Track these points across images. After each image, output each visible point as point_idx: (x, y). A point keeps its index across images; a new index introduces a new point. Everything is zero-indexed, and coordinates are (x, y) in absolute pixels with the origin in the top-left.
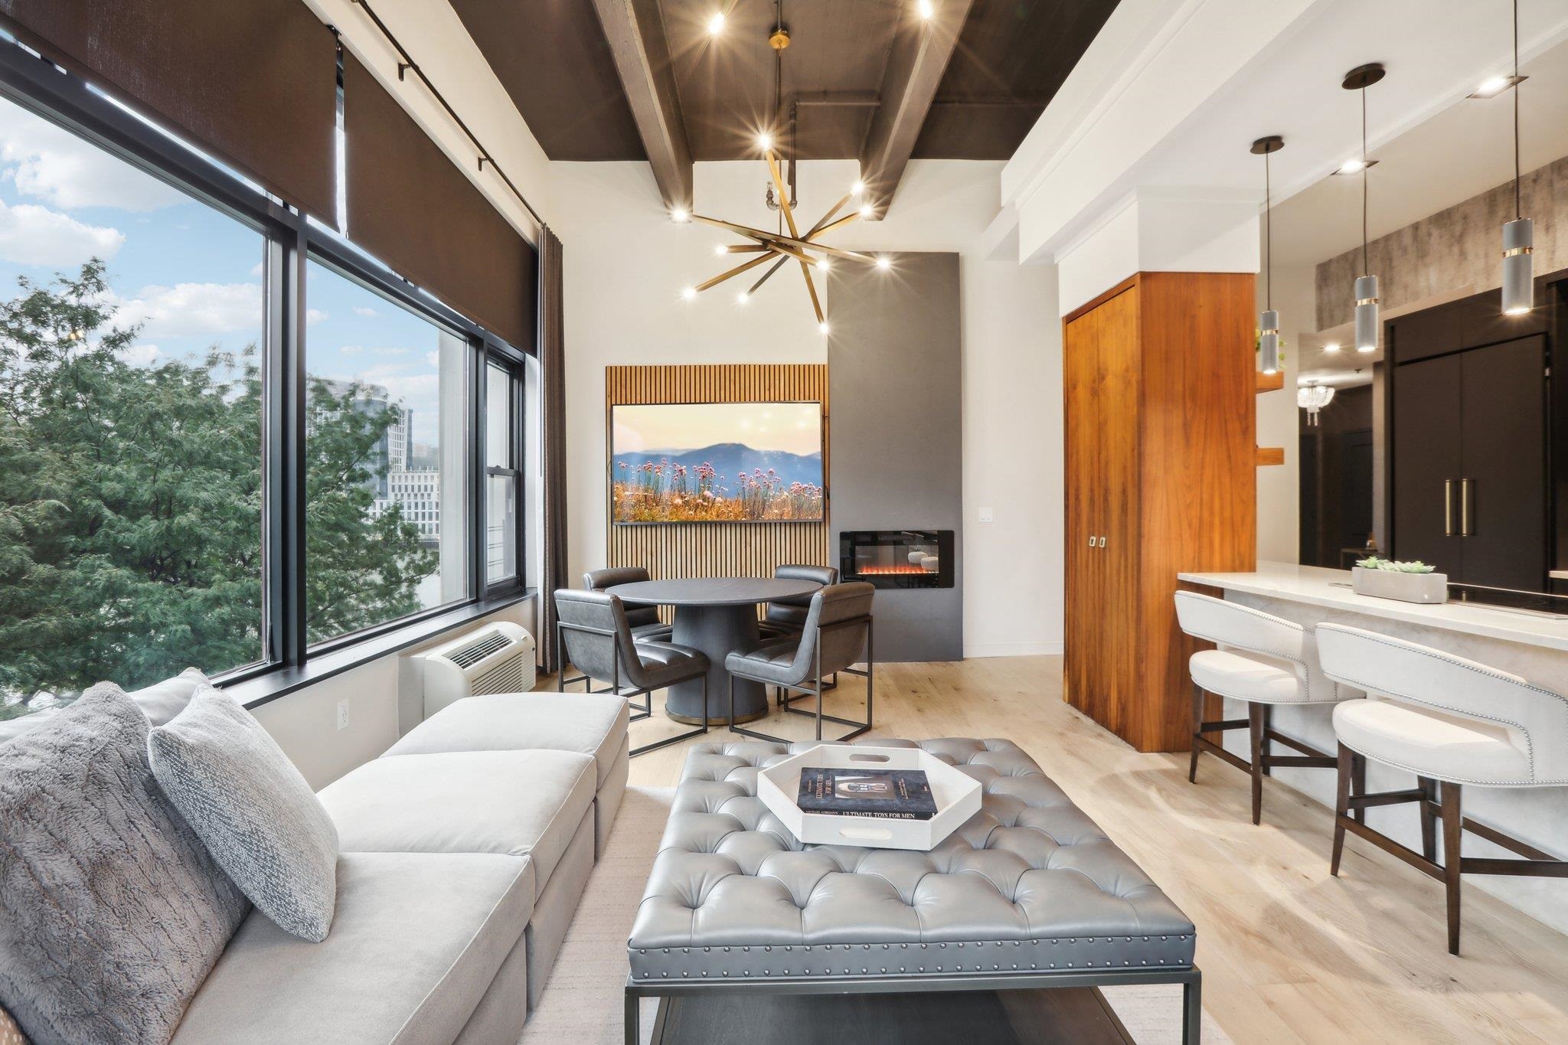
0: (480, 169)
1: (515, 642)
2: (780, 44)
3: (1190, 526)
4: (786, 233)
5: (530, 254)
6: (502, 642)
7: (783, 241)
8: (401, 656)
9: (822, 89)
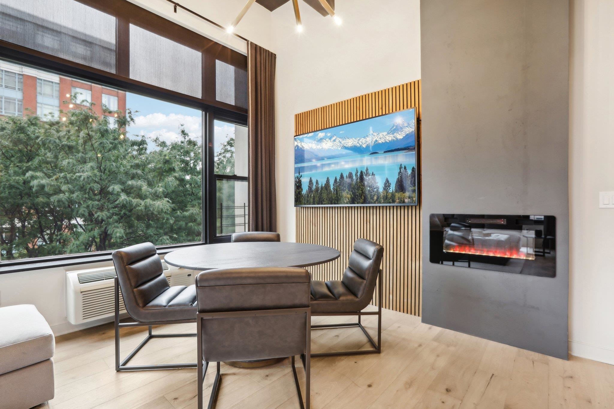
0: (175, 11)
8: (65, 270)
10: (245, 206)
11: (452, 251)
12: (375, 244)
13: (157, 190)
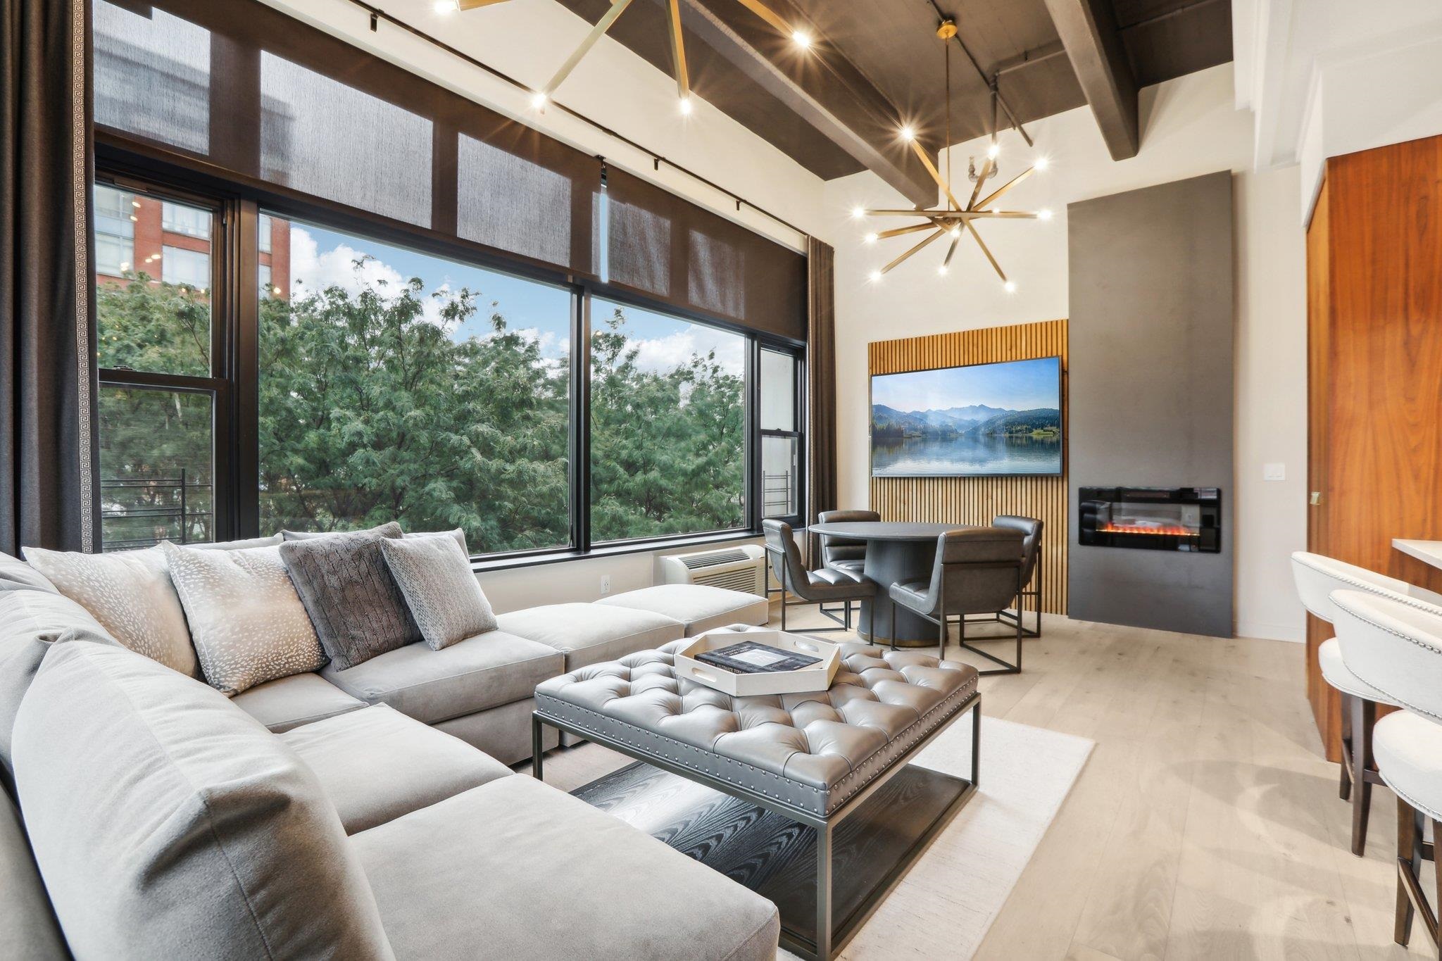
0: (738, 209)
1: (751, 559)
2: (947, 33)
3: (1416, 477)
4: (953, 208)
5: (800, 262)
6: (742, 557)
7: (949, 215)
8: (655, 555)
9: (1022, 51)
10: (787, 476)
11: (1106, 530)
12: (1031, 519)
13: (526, 444)
